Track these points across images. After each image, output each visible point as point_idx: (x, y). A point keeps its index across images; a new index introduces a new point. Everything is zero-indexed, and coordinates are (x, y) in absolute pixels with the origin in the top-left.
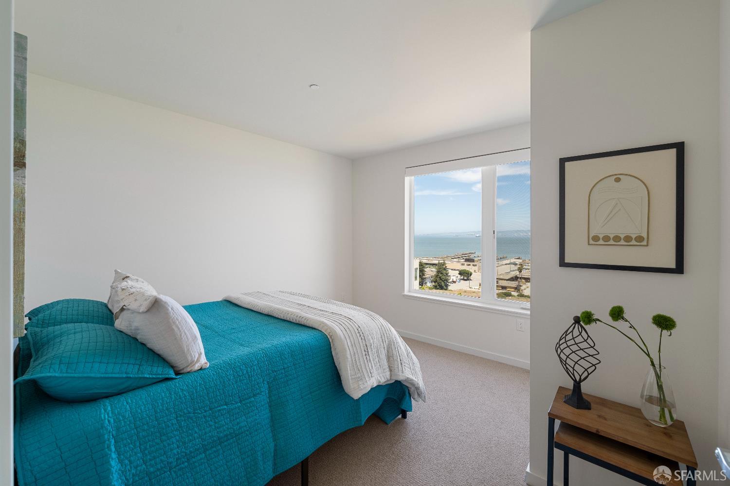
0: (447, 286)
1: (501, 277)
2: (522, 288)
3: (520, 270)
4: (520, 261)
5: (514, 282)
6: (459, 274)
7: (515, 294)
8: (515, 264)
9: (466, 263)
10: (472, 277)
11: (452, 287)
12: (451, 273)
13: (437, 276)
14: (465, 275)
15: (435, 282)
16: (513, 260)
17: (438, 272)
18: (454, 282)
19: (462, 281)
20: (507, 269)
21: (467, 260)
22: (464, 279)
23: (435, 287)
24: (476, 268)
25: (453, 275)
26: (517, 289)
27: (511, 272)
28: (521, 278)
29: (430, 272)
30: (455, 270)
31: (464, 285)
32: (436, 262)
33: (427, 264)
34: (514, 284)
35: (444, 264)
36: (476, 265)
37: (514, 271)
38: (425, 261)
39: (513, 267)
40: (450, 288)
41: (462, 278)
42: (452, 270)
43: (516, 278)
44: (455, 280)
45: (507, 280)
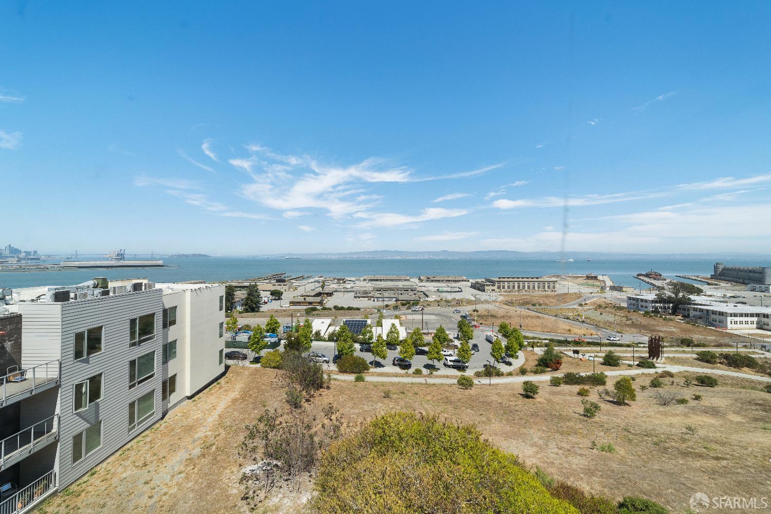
0: (258, 307)
1: (308, 294)
2: (324, 302)
3: (323, 287)
4: (322, 279)
5: (318, 298)
6: (271, 294)
7: (319, 307)
8: (318, 282)
9: (277, 284)
10: (282, 297)
11: (264, 308)
12: (262, 294)
13: (247, 299)
14: (277, 295)
15: (246, 305)
16: (317, 279)
17: (249, 294)
18: (266, 303)
19: (273, 301)
20: (312, 286)
21: (278, 281)
22: (275, 299)
23: (246, 311)
24: (286, 287)
25: (265, 296)
26: (321, 303)
27: (316, 289)
28: (323, 293)
29: (240, 295)
30: (266, 291)
31: (275, 305)
32: (247, 284)
33: (237, 287)
34: (318, 299)
35: (256, 285)
36: (286, 285)
37: (317, 288)
38: (234, 284)
39: (317, 285)
40: (261, 309)
41: (274, 298)
42: (264, 291)
43: (319, 294)
44: (266, 301)
45: (314, 296)
